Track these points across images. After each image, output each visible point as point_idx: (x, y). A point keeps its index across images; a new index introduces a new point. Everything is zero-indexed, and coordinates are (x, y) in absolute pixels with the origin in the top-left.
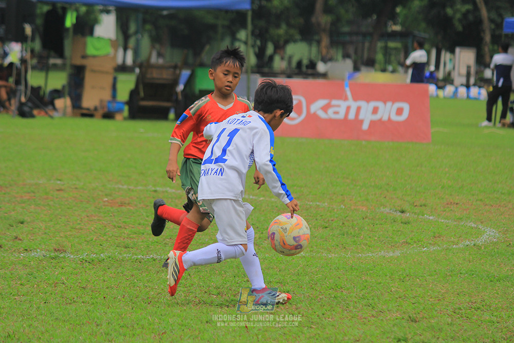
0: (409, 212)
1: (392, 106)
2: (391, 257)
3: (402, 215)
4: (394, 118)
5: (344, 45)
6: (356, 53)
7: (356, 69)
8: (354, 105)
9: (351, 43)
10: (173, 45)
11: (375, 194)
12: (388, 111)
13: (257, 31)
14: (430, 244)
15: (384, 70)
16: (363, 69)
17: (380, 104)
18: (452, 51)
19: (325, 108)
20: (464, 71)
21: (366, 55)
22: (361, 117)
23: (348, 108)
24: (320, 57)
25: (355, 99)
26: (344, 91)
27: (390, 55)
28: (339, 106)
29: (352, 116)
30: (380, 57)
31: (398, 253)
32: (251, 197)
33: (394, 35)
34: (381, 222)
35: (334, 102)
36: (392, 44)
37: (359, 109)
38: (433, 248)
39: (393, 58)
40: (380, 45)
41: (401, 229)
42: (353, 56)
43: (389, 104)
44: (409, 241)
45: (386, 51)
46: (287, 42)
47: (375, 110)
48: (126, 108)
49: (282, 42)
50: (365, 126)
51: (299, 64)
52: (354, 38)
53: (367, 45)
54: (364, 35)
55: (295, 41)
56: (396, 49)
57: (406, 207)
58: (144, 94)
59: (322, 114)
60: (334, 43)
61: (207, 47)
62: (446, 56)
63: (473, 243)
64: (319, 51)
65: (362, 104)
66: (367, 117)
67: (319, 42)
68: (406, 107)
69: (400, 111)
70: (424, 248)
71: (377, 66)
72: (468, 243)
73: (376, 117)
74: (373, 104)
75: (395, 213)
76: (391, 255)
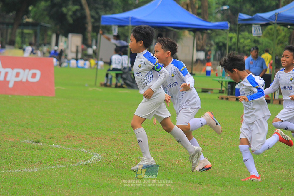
0: (42, 142)
1: (29, 72)
2: (32, 172)
3: (38, 144)
4: (31, 80)
6: (2, 36)
7: (3, 47)
8: (3, 71)
11: (19, 130)
14: (57, 163)
15: (21, 48)
16: (7, 46)
17: (21, 71)
18: (66, 36)
20: (74, 49)
21: (8, 38)
22: (8, 79)
27: (25, 38)
30: (18, 39)
31: (36, 170)
33: (27, 25)
34: (24, 149)
36: (26, 31)
37: (6, 73)
38: (59, 166)
39: (27, 40)
40: (19, 31)
41: (38, 154)
43: (27, 70)
44: (43, 161)
45: (23, 35)
47: (18, 75)
50: (11, 85)
53: (9, 31)
54: (8, 24)
56: (29, 34)
57: (40, 139)
62: (62, 39)
63: (85, 162)
65: (9, 70)
66: (12, 79)
68: (38, 73)
69: (34, 76)
70: (53, 166)
71: (16, 45)
72: (82, 162)
73: (18, 79)
74: (16, 70)
75: (33, 143)
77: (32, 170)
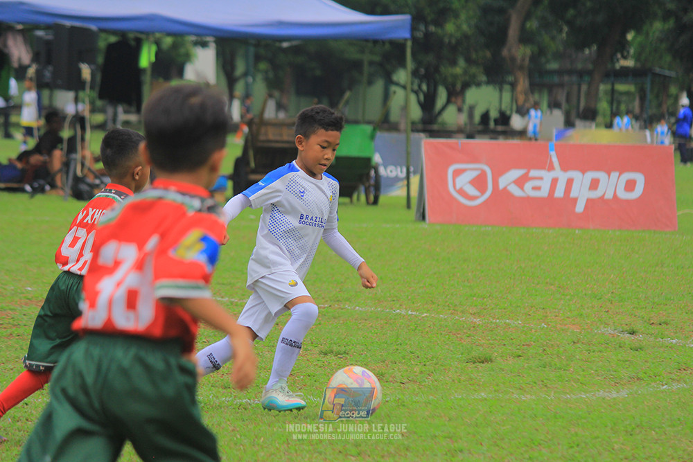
0: (642, 333)
1: (619, 177)
2: (615, 399)
3: (632, 337)
4: (623, 195)
5: (550, 88)
6: (568, 100)
7: (569, 124)
8: (563, 177)
9: (561, 85)
10: (300, 92)
11: (593, 307)
12: (612, 185)
13: (422, 71)
14: (673, 380)
15: (609, 126)
16: (578, 123)
17: (601, 175)
19: (520, 182)
21: (582, 104)
22: (573, 194)
23: (554, 182)
24: (514, 107)
25: (565, 168)
26: (547, 155)
27: (619, 103)
28: (541, 178)
29: (559, 193)
30: (603, 106)
31: (624, 393)
32: (410, 312)
33: (624, 74)
34: (601, 348)
35: (533, 173)
36: (621, 87)
37: (570, 182)
38: (675, 387)
39: (623, 107)
40: (604, 87)
41: (629, 359)
42: (564, 105)
43: (615, 175)
44: (641, 375)
45: (613, 96)
46: (466, 86)
47: (594, 184)
48: (230, 184)
49: (459, 86)
50: (580, 208)
51: (485, 117)
52: (566, 78)
53: (584, 88)
54: (581, 74)
55: (478, 85)
56: (628, 93)
57: (638, 326)
58: (255, 165)
59: (516, 191)
60: (534, 86)
61: (348, 94)
64: (514, 99)
65: (575, 174)
66: (582, 193)
67: (513, 85)
68: (640, 178)
69: (630, 185)
70: (663, 386)
71: (599, 119)
73: (595, 195)
74: (591, 175)
75: (621, 335)
76: (615, 396)
77: (615, 395)
